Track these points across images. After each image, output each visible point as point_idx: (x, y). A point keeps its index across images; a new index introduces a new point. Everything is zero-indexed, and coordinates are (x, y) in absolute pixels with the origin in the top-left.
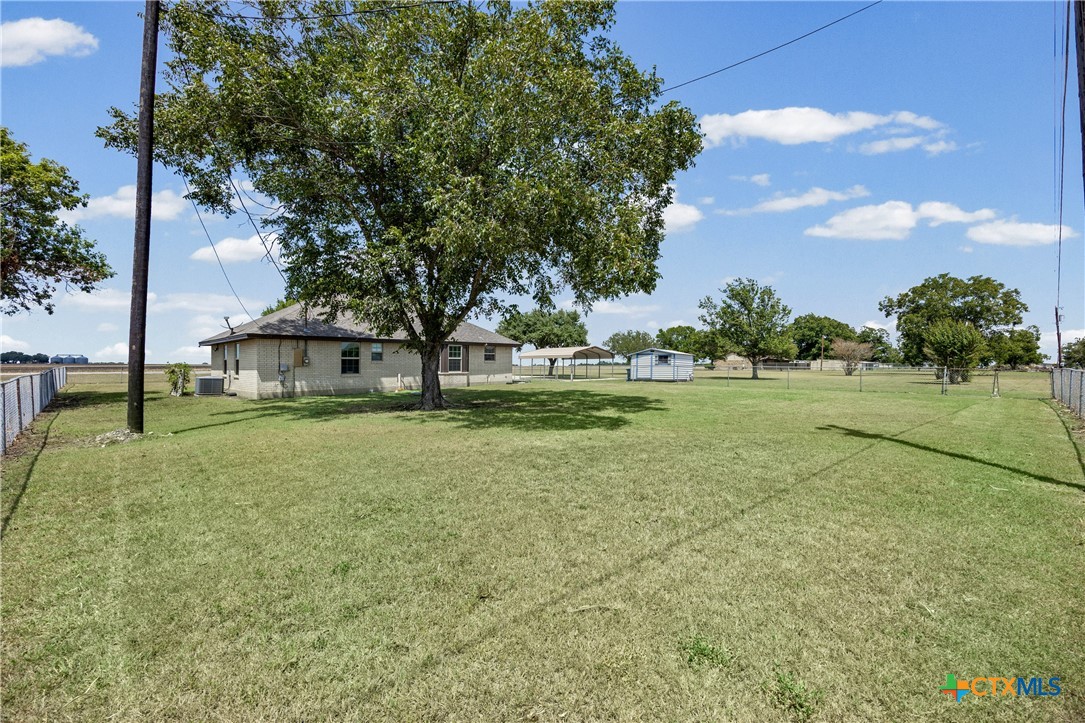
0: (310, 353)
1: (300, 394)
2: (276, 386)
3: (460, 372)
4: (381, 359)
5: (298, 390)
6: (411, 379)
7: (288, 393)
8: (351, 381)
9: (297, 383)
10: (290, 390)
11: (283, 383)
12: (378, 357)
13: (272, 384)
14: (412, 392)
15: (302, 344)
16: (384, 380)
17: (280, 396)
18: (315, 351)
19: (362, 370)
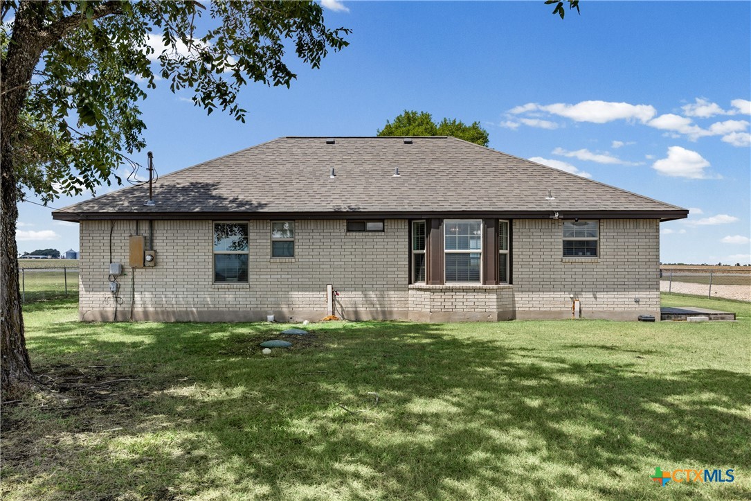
0: (159, 244)
1: (141, 316)
2: (106, 300)
3: (479, 285)
4: (291, 254)
5: (139, 309)
6: (357, 296)
7: (124, 313)
8: (231, 297)
9: (137, 297)
10: (128, 309)
11: (116, 293)
12: (283, 250)
13: (100, 296)
14: (358, 326)
15: (144, 229)
16: (297, 296)
17: (111, 318)
18: (167, 240)
19: (251, 276)
